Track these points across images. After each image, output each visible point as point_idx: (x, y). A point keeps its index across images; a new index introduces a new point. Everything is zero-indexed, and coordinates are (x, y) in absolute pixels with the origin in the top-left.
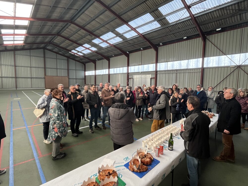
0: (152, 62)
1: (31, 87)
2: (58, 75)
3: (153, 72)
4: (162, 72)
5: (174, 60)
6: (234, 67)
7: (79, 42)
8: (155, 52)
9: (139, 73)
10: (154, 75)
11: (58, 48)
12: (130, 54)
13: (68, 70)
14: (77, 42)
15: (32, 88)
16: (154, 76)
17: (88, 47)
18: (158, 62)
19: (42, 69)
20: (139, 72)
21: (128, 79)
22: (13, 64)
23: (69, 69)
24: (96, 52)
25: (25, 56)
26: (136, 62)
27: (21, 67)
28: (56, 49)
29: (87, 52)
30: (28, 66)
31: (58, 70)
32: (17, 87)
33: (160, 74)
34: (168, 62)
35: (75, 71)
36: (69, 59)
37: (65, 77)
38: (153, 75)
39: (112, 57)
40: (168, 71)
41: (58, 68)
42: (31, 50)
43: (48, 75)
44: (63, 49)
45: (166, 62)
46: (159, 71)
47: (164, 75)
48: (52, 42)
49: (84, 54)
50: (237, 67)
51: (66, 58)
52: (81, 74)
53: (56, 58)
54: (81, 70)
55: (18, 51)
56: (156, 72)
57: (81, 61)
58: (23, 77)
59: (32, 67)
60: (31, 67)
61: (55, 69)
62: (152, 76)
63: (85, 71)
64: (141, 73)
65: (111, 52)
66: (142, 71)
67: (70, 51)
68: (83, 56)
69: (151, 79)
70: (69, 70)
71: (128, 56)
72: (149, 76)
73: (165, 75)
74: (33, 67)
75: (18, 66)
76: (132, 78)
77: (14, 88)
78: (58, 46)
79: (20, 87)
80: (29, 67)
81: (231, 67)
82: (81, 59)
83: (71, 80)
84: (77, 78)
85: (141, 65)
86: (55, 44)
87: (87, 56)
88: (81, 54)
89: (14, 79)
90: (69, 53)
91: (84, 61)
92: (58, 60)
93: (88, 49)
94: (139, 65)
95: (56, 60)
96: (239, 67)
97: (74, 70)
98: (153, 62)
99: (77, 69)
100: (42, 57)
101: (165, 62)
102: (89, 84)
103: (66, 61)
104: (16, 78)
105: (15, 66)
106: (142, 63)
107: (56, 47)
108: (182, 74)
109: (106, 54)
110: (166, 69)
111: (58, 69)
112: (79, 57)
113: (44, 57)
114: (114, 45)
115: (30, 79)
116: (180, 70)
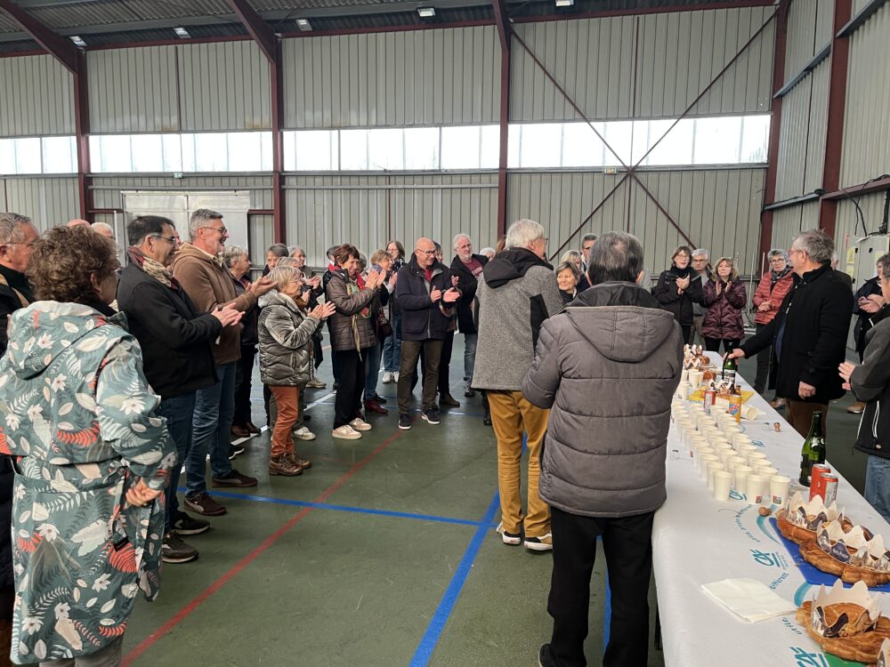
0: (248, 119)
3: (259, 180)
5: (373, 122)
6: (616, 174)
9: (169, 181)
10: (269, 196)
12: (94, 54)
16: (269, 202)
18: (289, 121)
20: (170, 176)
21: (90, 215)
26: (142, 108)
33: (302, 194)
34: (339, 128)
38: (258, 196)
40: (342, 174)
45: (332, 128)
46: (298, 175)
47: (323, 199)
56: (280, 177)
62: (253, 202)
64: (185, 182)
66: (189, 169)
69: (249, 216)
71: (77, 64)
72: (240, 202)
73: (327, 195)
76: (119, 211)
85: (180, 131)
94: (165, 130)
96: (631, 173)
98: (257, 122)
101: (323, 128)
106: (184, 119)
108: (417, 196)
110: (335, 168)
116: (405, 175)
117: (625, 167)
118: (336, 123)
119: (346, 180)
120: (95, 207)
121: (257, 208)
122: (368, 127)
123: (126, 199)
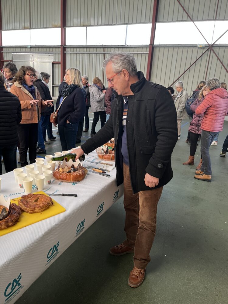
0: (53, 23)
3: (57, 49)
4: (75, 49)
5: (100, 23)
6: (203, 48)
10: (60, 56)
16: (59, 59)
18: (68, 23)
21: (2, 62)
26: (18, 20)
33: (72, 56)
34: (87, 26)
38: (56, 55)
40: (87, 47)
45: (84, 26)
46: (70, 47)
50: (207, 48)
56: (64, 48)
62: (55, 59)
64: (32, 50)
66: (33, 44)
69: (53, 64)
73: (81, 56)
81: (198, 48)
85: (30, 28)
94: (25, 28)
96: (211, 48)
101: (81, 26)
106: (31, 23)
116: (111, 47)
117: (208, 44)
118: (86, 24)
119: (88, 49)
120: (4, 59)
121: (56, 61)
122: (98, 25)
123: (13, 56)
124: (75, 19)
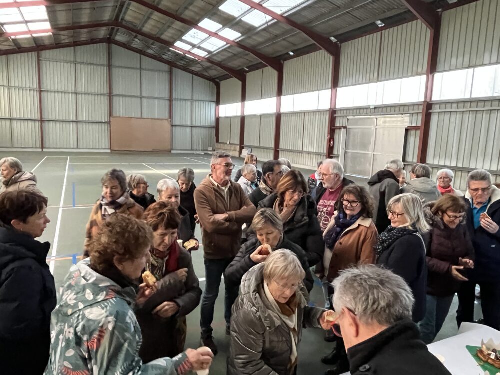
1: (76, 146)
2: (145, 116)
3: (416, 108)
4: (449, 106)
7: (188, 14)
8: (429, 32)
9: (369, 111)
10: (420, 118)
11: (140, 36)
12: (343, 44)
13: (171, 100)
14: (183, 16)
15: (78, 148)
16: (419, 121)
17: (214, 31)
18: (440, 66)
19: (103, 97)
20: (368, 108)
21: (333, 130)
22: (36, 86)
23: (174, 96)
24: (239, 44)
25: (62, 64)
27: (53, 94)
28: (137, 40)
29: (215, 45)
30: (70, 90)
31: (145, 101)
32: (44, 147)
33: (442, 117)
34: (475, 67)
35: (190, 103)
36: (174, 69)
37: (162, 120)
38: (415, 117)
39: (287, 57)
40: (471, 101)
41: (144, 94)
42: (78, 48)
43: (118, 115)
44: (152, 41)
45: (469, 67)
46: (440, 103)
47: (456, 119)
48: (122, 20)
49: (209, 52)
51: (167, 66)
52: (206, 113)
53: (139, 66)
54: (208, 99)
55: (48, 51)
56: (428, 105)
57: (206, 74)
58: (58, 118)
59: (79, 94)
60: (76, 94)
61: (137, 97)
62: (411, 122)
63: (218, 103)
64: (376, 110)
65: (285, 43)
66: (379, 103)
67: (171, 44)
68: (209, 60)
69: (407, 131)
70: (174, 102)
71: (335, 51)
72: (403, 122)
73: (459, 116)
74: (82, 94)
75: (48, 92)
76: (344, 128)
77: (38, 147)
78: (139, 32)
79: (51, 147)
80: (72, 93)
82: (207, 69)
83: (178, 129)
84: (194, 124)
85: (378, 81)
86: (131, 26)
87: (218, 59)
88: (203, 54)
89: (38, 124)
90: (169, 51)
91: (213, 73)
92: (144, 73)
93: (215, 35)
94: (370, 82)
95: (139, 71)
97: (188, 100)
98: (420, 70)
99: (194, 98)
100: (103, 66)
101: (463, 68)
102: (227, 144)
103: (166, 77)
104: (42, 121)
105: (41, 92)
106: (380, 74)
107: (135, 34)
109: (269, 50)
110: (468, 97)
111: (144, 97)
112: (199, 63)
113: (110, 66)
114: (286, 15)
115: (75, 125)
118: (473, 64)
119: (474, 104)
120: (336, 126)
121: (413, 125)
122: (497, 63)
123: (349, 122)
124: (453, 59)
